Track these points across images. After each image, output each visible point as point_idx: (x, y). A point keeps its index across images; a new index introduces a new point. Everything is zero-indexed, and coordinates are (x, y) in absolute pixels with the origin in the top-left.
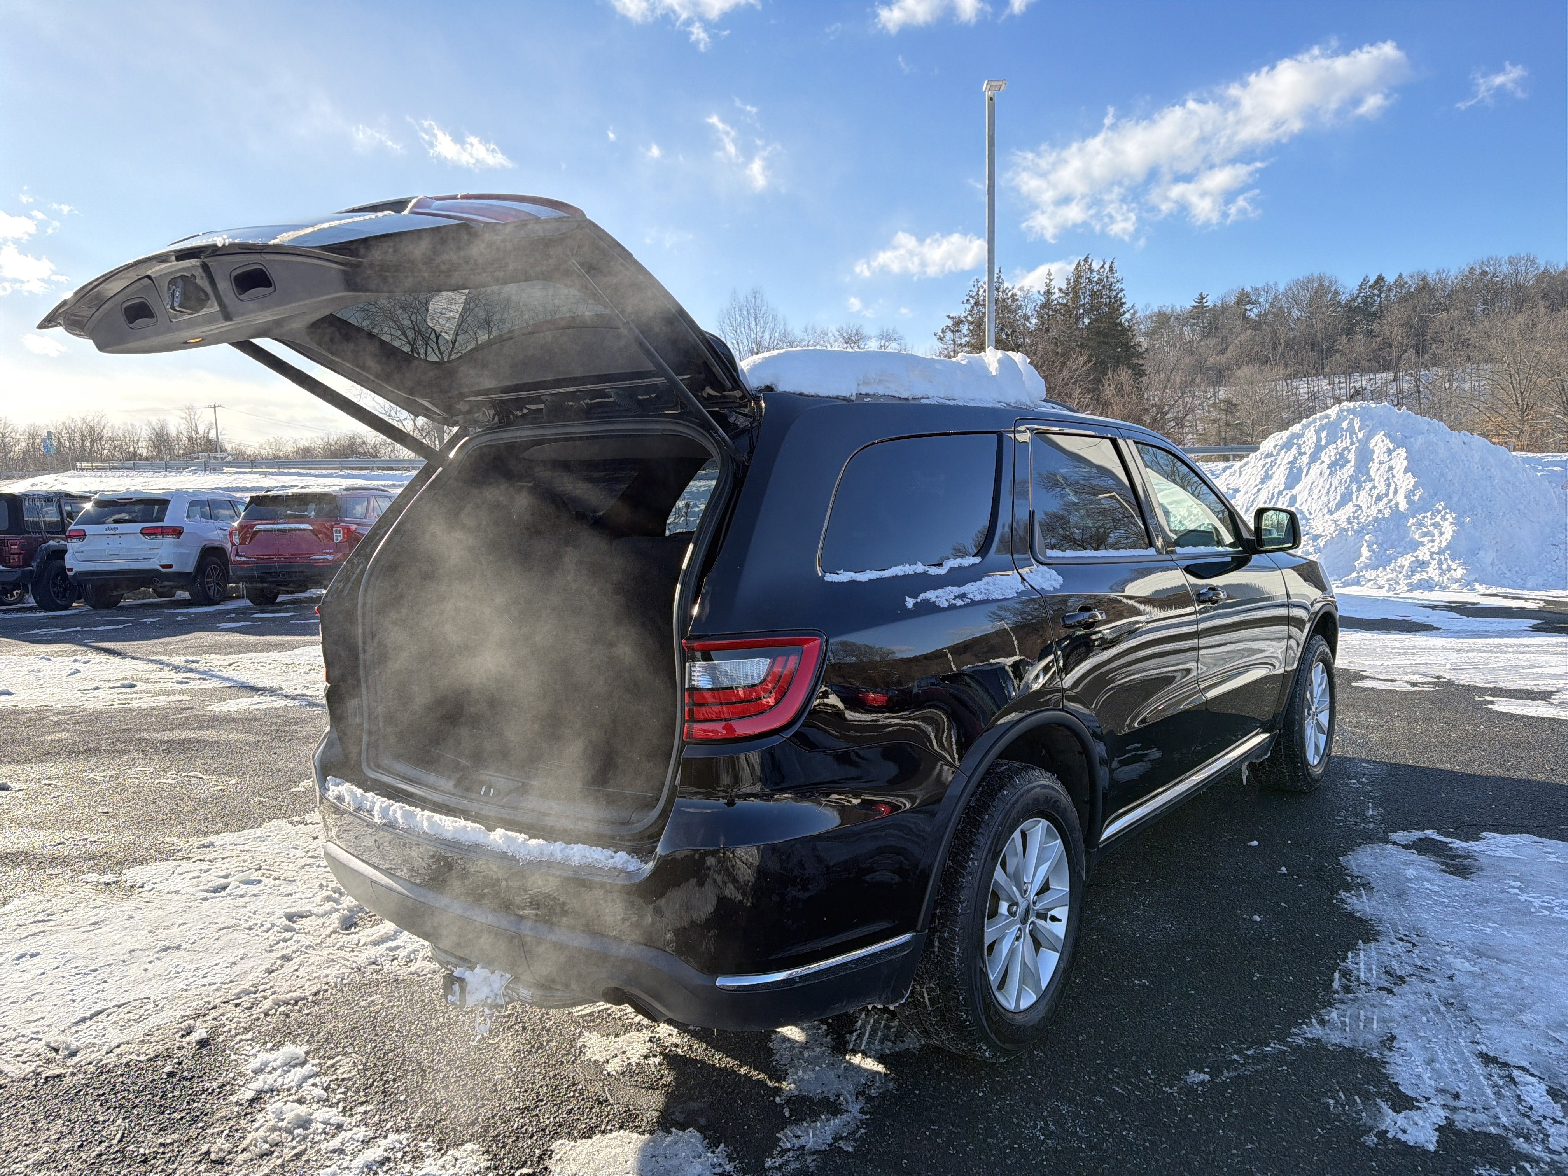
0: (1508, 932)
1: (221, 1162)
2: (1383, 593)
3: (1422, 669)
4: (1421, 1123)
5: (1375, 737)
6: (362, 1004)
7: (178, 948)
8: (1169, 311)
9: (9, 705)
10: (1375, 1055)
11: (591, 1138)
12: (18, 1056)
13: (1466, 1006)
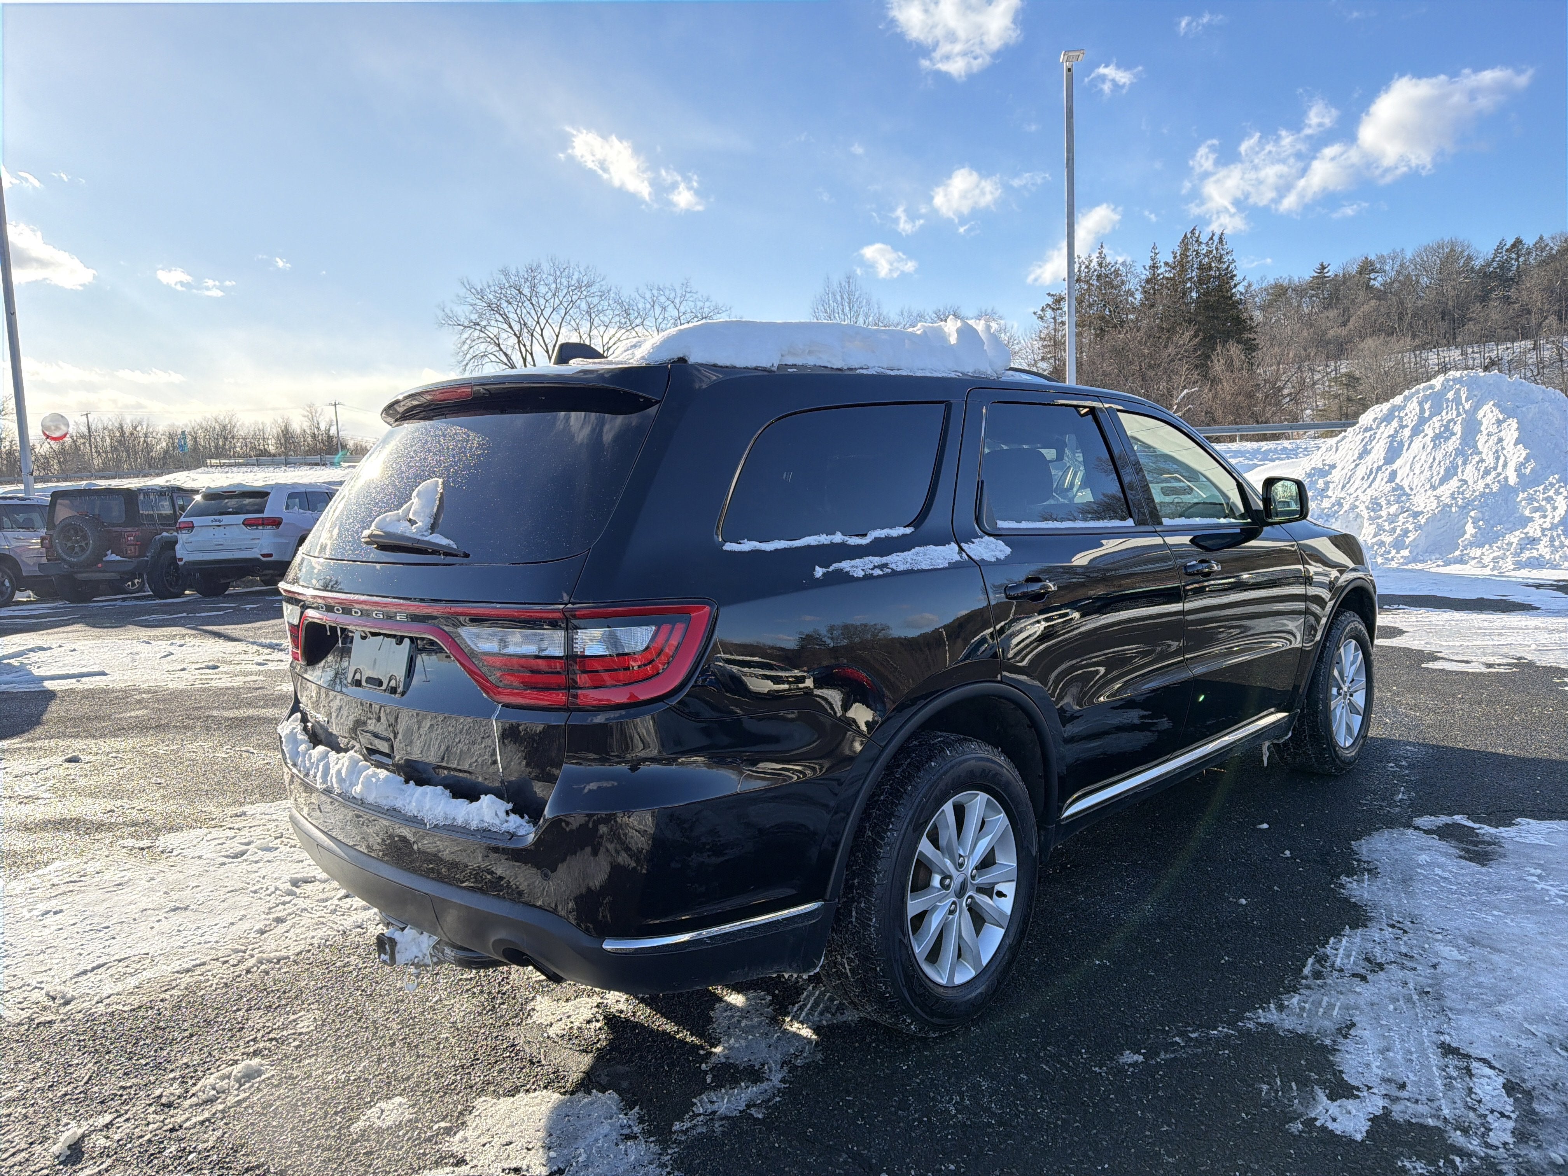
0: (1512, 921)
1: (169, 1105)
2: (1487, 571)
3: (1505, 650)
4: (1354, 1112)
5: (1429, 719)
6: (338, 964)
7: (186, 909)
8: (1285, 283)
9: (102, 685)
10: (1328, 1042)
11: (513, 1096)
12: (20, 1003)
13: (1442, 995)
